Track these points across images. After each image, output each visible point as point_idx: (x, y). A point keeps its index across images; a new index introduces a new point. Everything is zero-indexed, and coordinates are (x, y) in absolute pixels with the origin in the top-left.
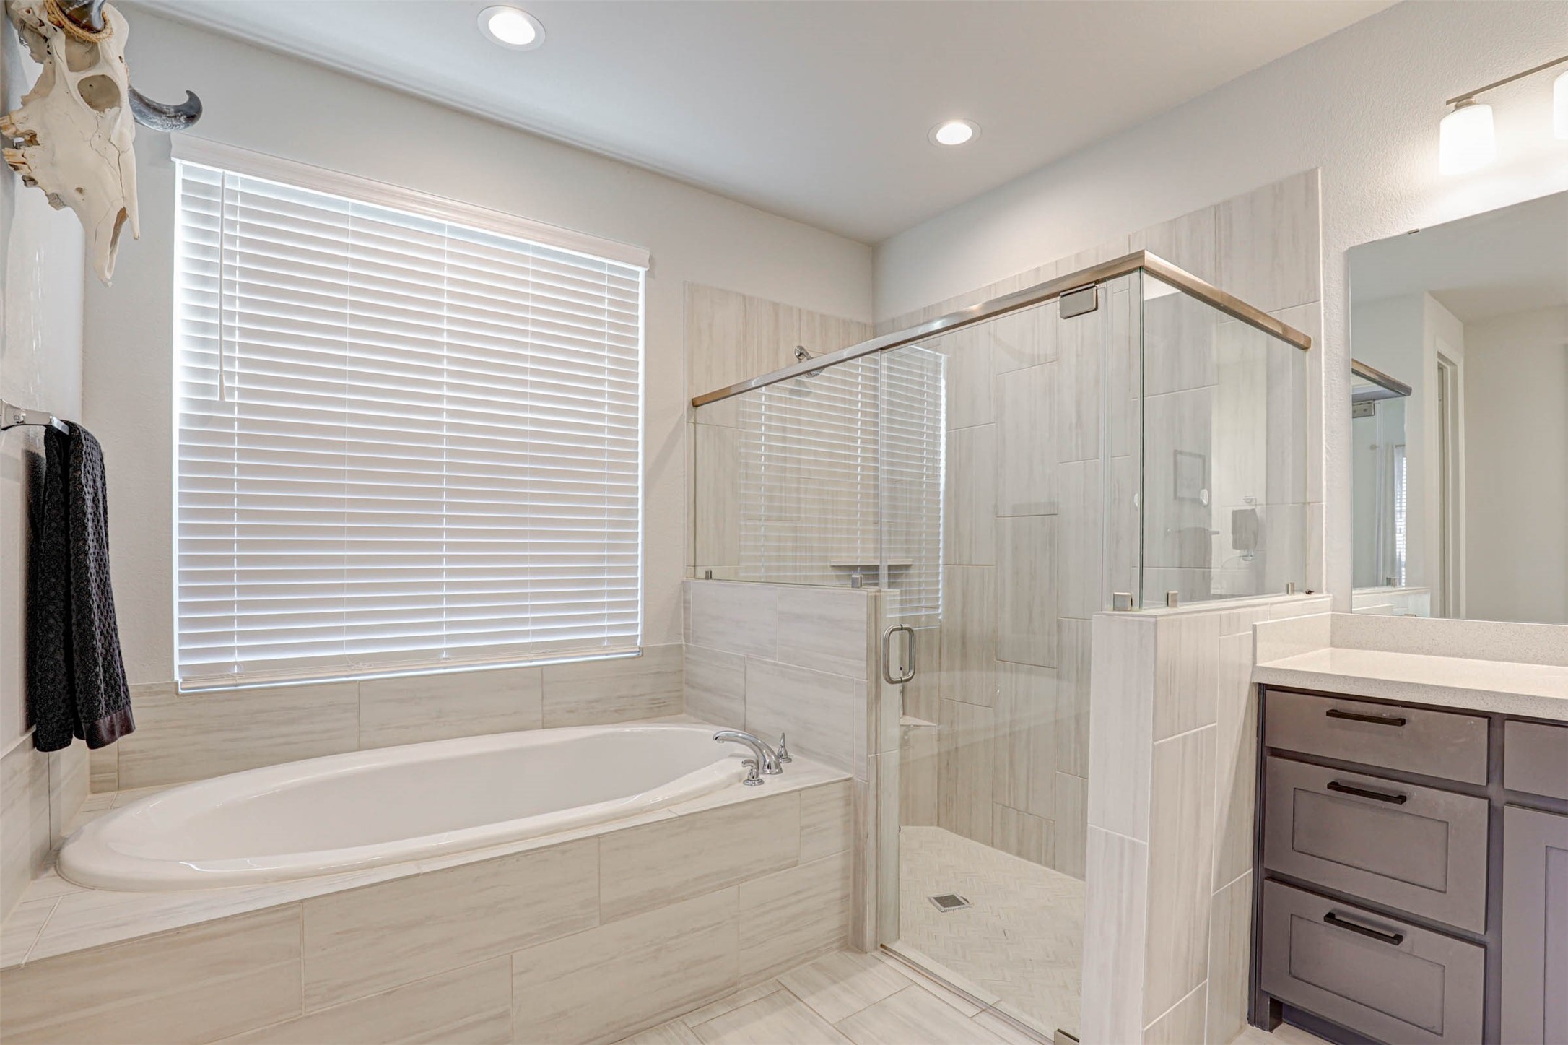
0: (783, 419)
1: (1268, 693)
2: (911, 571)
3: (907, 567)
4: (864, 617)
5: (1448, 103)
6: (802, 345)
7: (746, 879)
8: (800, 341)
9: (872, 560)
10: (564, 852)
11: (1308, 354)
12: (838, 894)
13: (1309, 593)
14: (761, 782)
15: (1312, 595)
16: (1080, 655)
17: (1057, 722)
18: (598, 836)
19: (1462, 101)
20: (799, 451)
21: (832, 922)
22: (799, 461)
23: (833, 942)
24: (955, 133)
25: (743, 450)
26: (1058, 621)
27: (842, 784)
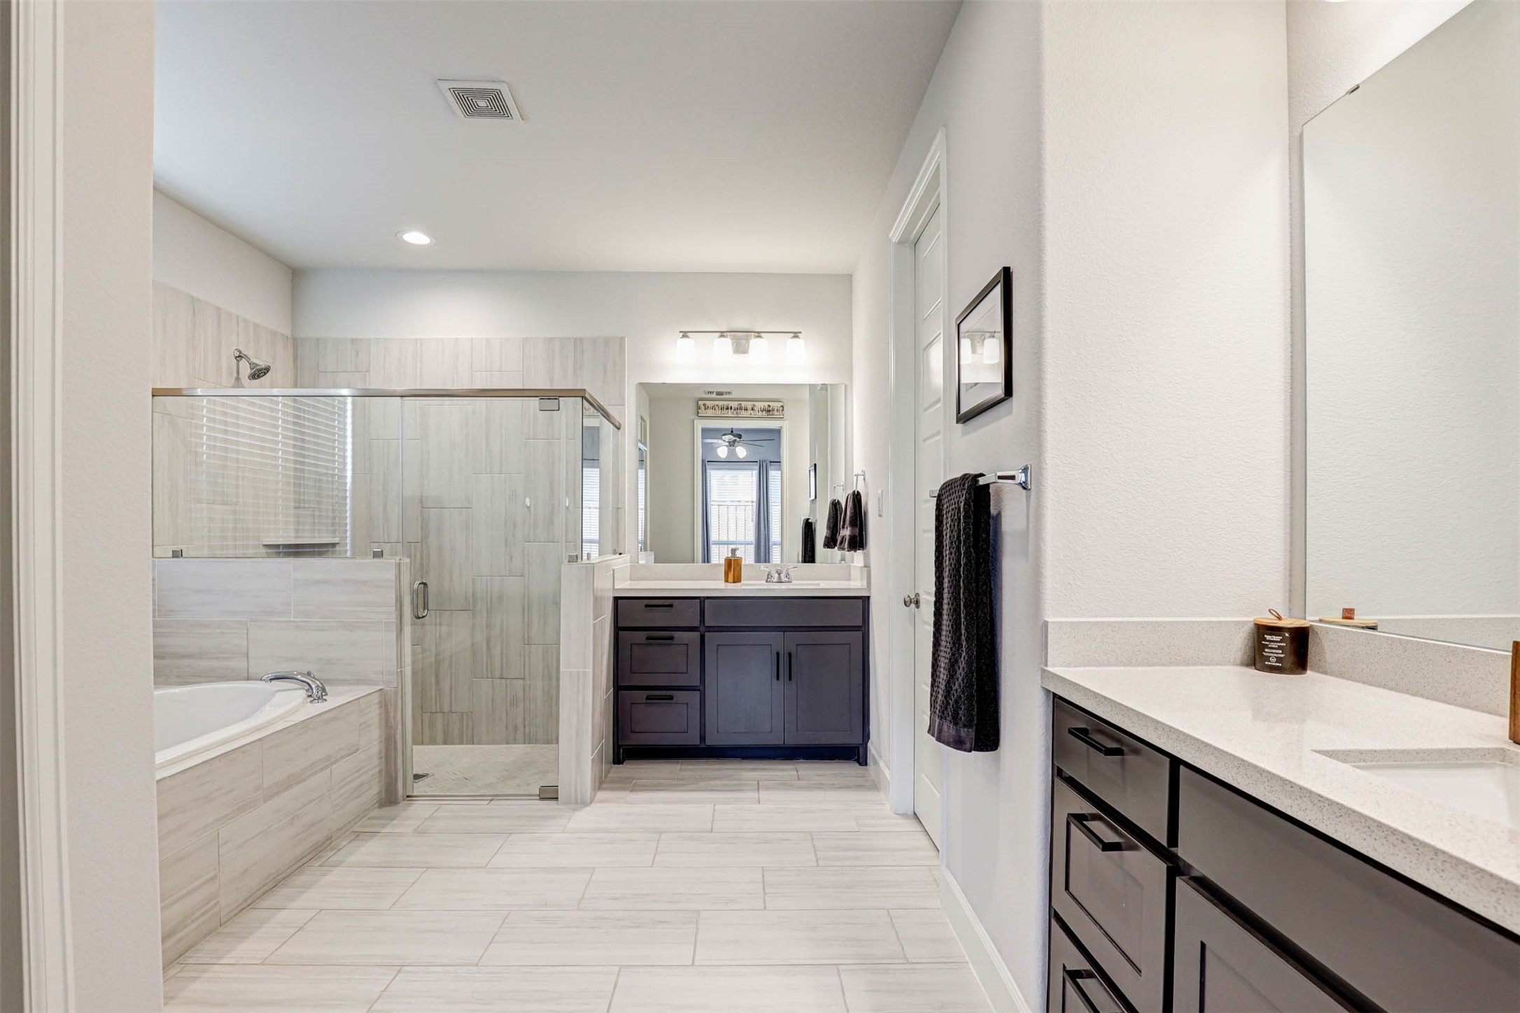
0: (225, 414)
1: (619, 601)
2: (337, 548)
3: (334, 545)
4: (394, 577)
5: (680, 332)
6: (240, 348)
7: (334, 763)
8: (238, 345)
9: (293, 539)
10: (244, 752)
11: (620, 432)
12: (377, 770)
13: (620, 554)
14: (326, 700)
15: (622, 555)
16: (489, 600)
17: (473, 645)
18: (261, 739)
19: (685, 335)
20: (238, 443)
21: (375, 789)
22: (238, 452)
23: (375, 804)
24: (416, 238)
25: (193, 439)
26: (473, 579)
27: (378, 693)
